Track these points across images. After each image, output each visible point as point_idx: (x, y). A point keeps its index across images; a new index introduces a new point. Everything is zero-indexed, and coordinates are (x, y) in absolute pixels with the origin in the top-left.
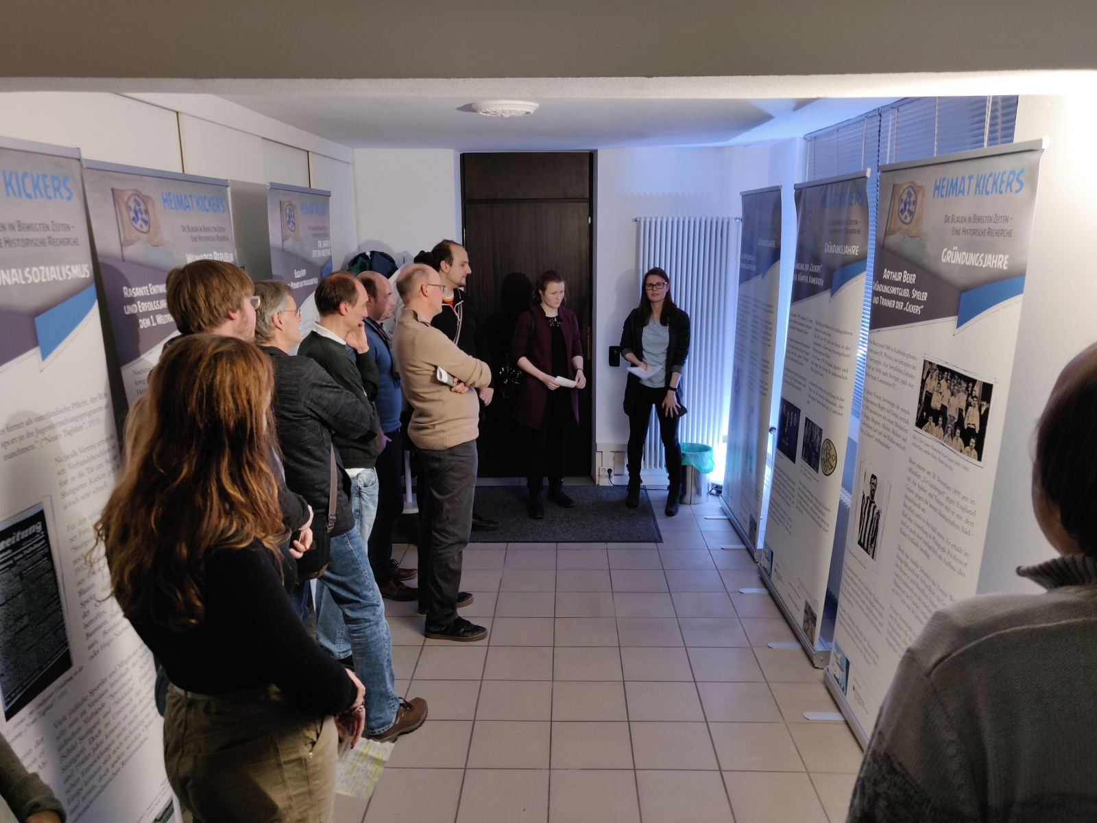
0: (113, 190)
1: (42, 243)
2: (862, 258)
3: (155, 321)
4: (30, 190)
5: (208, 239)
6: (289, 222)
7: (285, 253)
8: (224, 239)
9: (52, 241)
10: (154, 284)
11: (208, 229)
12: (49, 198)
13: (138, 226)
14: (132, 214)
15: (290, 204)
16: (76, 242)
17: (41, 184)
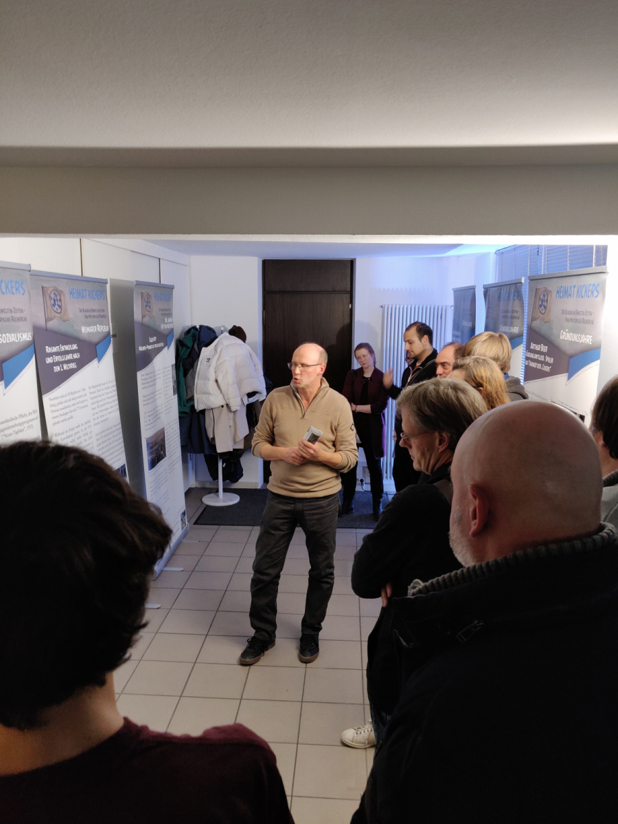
0: (43, 287)
1: (8, 320)
2: (521, 335)
3: (63, 368)
4: (4, 290)
5: (94, 317)
6: (146, 306)
7: (142, 325)
8: (104, 316)
9: (13, 319)
10: (63, 345)
11: (94, 311)
12: (13, 294)
13: (55, 309)
14: (53, 302)
15: (148, 294)
16: (25, 319)
17: (10, 286)
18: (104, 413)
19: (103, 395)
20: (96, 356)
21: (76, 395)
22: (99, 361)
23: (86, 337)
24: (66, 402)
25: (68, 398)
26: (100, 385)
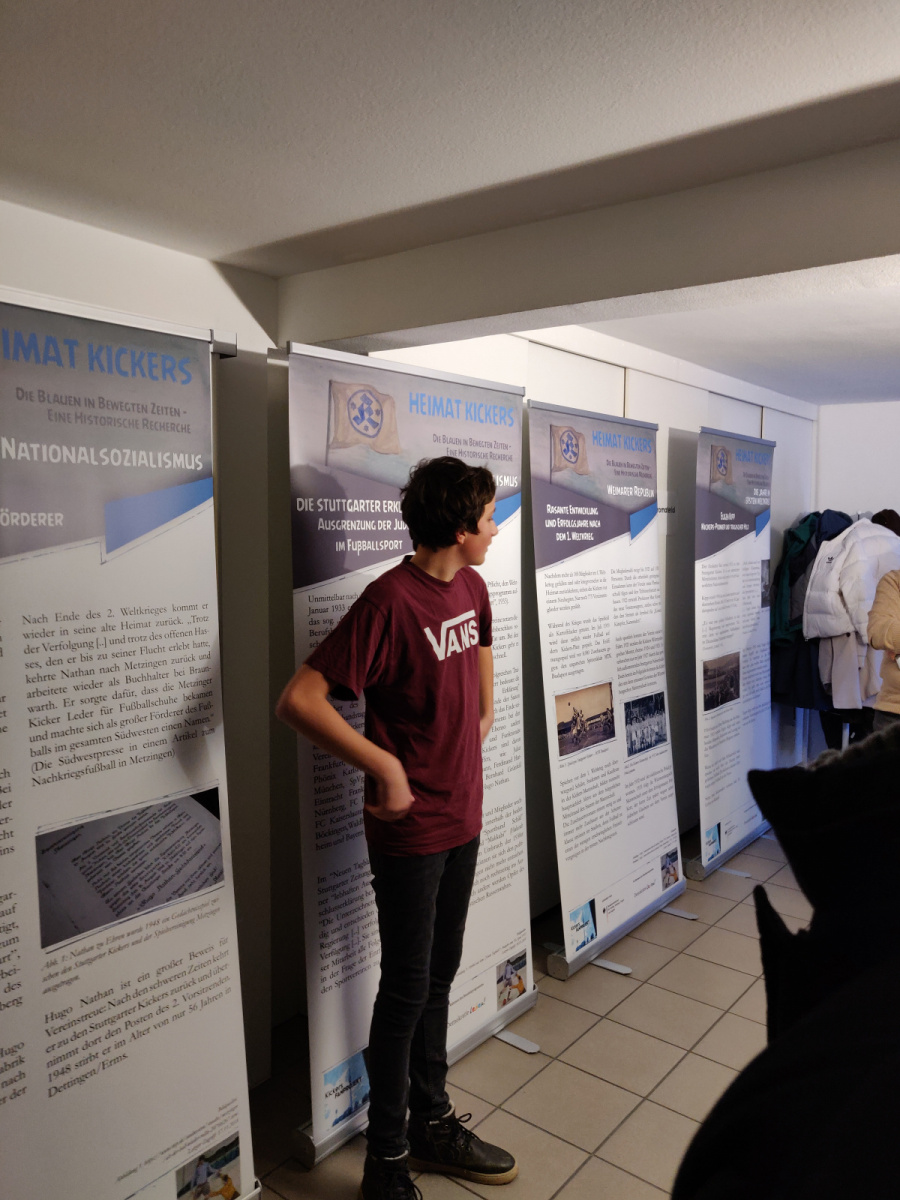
0: (552, 426)
3: (571, 537)
5: (630, 474)
6: (719, 466)
7: (711, 493)
8: (647, 476)
10: (574, 506)
11: (632, 465)
13: (567, 457)
14: (564, 447)
15: (724, 449)
16: (512, 459)
18: (634, 611)
19: (635, 585)
20: (629, 530)
21: (588, 578)
22: (632, 538)
23: (614, 502)
24: (570, 583)
25: (575, 579)
26: (630, 571)
